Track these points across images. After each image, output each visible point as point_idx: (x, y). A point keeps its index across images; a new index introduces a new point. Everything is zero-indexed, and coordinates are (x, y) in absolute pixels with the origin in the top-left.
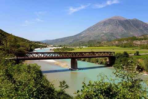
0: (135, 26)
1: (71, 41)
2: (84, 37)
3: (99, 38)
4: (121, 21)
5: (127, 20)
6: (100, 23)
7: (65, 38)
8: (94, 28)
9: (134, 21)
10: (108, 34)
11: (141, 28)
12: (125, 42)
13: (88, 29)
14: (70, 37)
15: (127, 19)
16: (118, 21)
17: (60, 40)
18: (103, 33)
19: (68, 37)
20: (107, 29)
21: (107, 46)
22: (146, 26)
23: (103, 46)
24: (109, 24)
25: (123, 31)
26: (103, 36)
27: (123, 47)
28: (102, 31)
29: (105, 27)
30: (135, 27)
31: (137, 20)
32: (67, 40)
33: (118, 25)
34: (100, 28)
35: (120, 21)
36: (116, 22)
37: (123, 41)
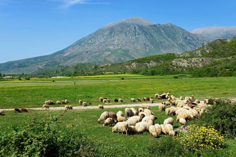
0: (169, 37)
1: (40, 67)
2: (69, 58)
3: (99, 59)
4: (144, 27)
5: (155, 26)
6: (103, 30)
7: (28, 60)
8: (90, 39)
9: (168, 27)
10: (119, 51)
11: (181, 41)
12: (153, 64)
13: (79, 43)
14: (40, 57)
15: (155, 24)
16: (137, 27)
17: (16, 64)
18: (109, 50)
19: (36, 59)
20: (116, 42)
21: (111, 74)
22: (189, 38)
23: (103, 74)
24: (121, 32)
25: (148, 46)
26: (109, 55)
27: (148, 75)
28: (106, 45)
29: (112, 39)
30: (170, 39)
31: (172, 27)
32: (32, 63)
33: (138, 35)
34: (102, 40)
35: (141, 27)
36: (133, 29)
37: (149, 63)
